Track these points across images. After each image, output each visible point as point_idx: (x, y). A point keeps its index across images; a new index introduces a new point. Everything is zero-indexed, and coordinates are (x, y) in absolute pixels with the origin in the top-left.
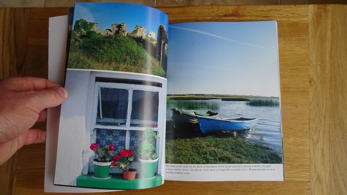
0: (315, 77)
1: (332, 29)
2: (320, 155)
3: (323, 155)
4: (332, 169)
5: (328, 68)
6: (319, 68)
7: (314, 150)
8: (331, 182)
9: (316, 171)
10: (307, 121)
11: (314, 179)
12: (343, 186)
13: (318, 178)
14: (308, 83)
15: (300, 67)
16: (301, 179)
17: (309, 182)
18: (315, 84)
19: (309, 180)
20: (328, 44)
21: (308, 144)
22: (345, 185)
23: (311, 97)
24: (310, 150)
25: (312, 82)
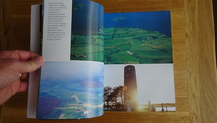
0: (189, 33)
1: (198, 3)
2: (194, 81)
3: (196, 81)
4: (201, 89)
5: (197, 28)
6: (191, 27)
7: (190, 78)
8: (201, 98)
9: (191, 91)
10: (185, 60)
11: (191, 96)
12: (209, 100)
13: (193, 95)
14: (185, 36)
15: (180, 27)
16: (182, 97)
17: (188, 98)
18: (189, 37)
19: (187, 97)
20: (196, 12)
21: (186, 74)
22: (210, 99)
23: (187, 45)
24: (187, 79)
25: (188, 36)
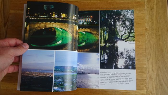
0: (148, 27)
1: (156, 4)
2: (151, 66)
4: (157, 73)
5: (155, 23)
6: (150, 23)
7: (148, 64)
8: (157, 80)
9: (149, 74)
10: (145, 49)
11: (148, 78)
12: (163, 81)
13: (150, 77)
14: (145, 30)
15: (141, 23)
16: (141, 78)
17: (146, 79)
18: (148, 31)
19: (146, 78)
20: (154, 11)
21: (145, 60)
22: (164, 81)
23: (146, 37)
24: (146, 64)
25: (147, 30)
